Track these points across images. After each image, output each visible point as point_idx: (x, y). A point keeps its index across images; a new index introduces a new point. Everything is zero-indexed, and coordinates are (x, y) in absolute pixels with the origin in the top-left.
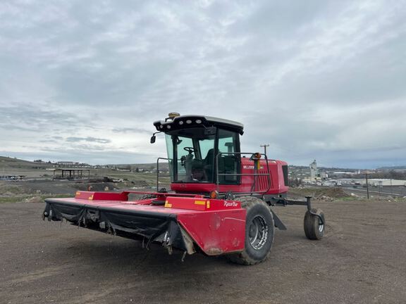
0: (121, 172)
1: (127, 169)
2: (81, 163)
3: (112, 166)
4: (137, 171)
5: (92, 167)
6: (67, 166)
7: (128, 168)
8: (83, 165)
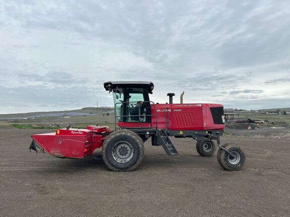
0: (269, 115)
1: (275, 112)
2: (239, 109)
3: (263, 110)
4: (285, 113)
5: (246, 112)
6: (229, 112)
7: (277, 111)
8: (240, 110)
